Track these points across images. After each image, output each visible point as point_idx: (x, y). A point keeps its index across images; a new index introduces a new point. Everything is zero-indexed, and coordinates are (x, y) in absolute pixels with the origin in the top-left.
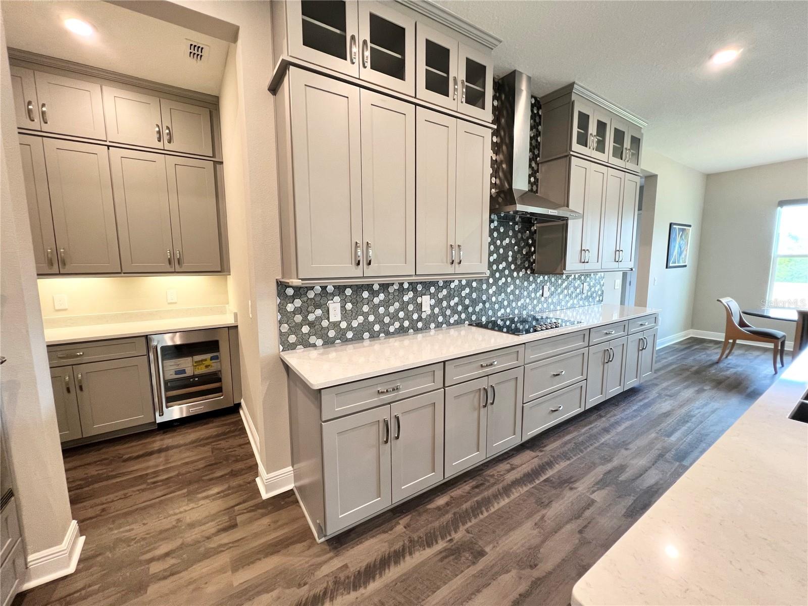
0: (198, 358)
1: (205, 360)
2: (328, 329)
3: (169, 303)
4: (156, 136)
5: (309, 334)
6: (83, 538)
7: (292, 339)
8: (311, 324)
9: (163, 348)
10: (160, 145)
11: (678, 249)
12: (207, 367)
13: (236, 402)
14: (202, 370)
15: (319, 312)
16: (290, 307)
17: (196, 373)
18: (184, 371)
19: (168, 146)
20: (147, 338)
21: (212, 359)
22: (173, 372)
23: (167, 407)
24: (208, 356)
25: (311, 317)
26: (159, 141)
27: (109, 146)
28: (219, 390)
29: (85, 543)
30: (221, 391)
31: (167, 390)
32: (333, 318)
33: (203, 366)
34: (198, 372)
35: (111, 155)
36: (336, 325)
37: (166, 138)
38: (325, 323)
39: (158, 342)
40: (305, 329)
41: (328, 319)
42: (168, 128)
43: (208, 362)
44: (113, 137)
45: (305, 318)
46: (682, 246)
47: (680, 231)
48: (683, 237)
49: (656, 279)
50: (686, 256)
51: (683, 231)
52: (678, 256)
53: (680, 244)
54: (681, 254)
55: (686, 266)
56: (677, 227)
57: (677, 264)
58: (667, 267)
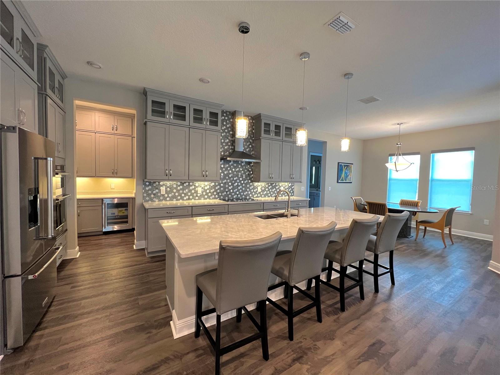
0: (120, 209)
1: (123, 210)
2: (160, 196)
3: (111, 189)
4: (112, 128)
5: (154, 198)
6: (79, 253)
7: (147, 198)
8: (154, 194)
9: (108, 204)
10: (113, 132)
11: (345, 174)
12: (123, 213)
13: (133, 227)
14: (121, 214)
15: (157, 191)
16: (147, 189)
17: (119, 215)
18: (114, 214)
19: (116, 132)
20: (102, 200)
21: (125, 210)
22: (110, 213)
23: (107, 226)
24: (124, 209)
25: (154, 192)
26: (113, 130)
27: (95, 133)
28: (127, 222)
29: (80, 254)
30: (128, 223)
31: (107, 220)
32: (162, 193)
33: (122, 213)
34: (120, 214)
35: (96, 135)
36: (163, 195)
37: (115, 129)
38: (159, 194)
39: (106, 201)
40: (152, 196)
41: (160, 193)
42: (116, 126)
43: (124, 211)
44: (98, 130)
45: (152, 192)
46: (348, 173)
47: (345, 166)
48: (348, 169)
49: (330, 187)
50: (351, 178)
51: (347, 166)
52: (345, 178)
53: (345, 172)
54: (347, 176)
55: (351, 183)
56: (343, 164)
57: (344, 181)
58: (338, 182)
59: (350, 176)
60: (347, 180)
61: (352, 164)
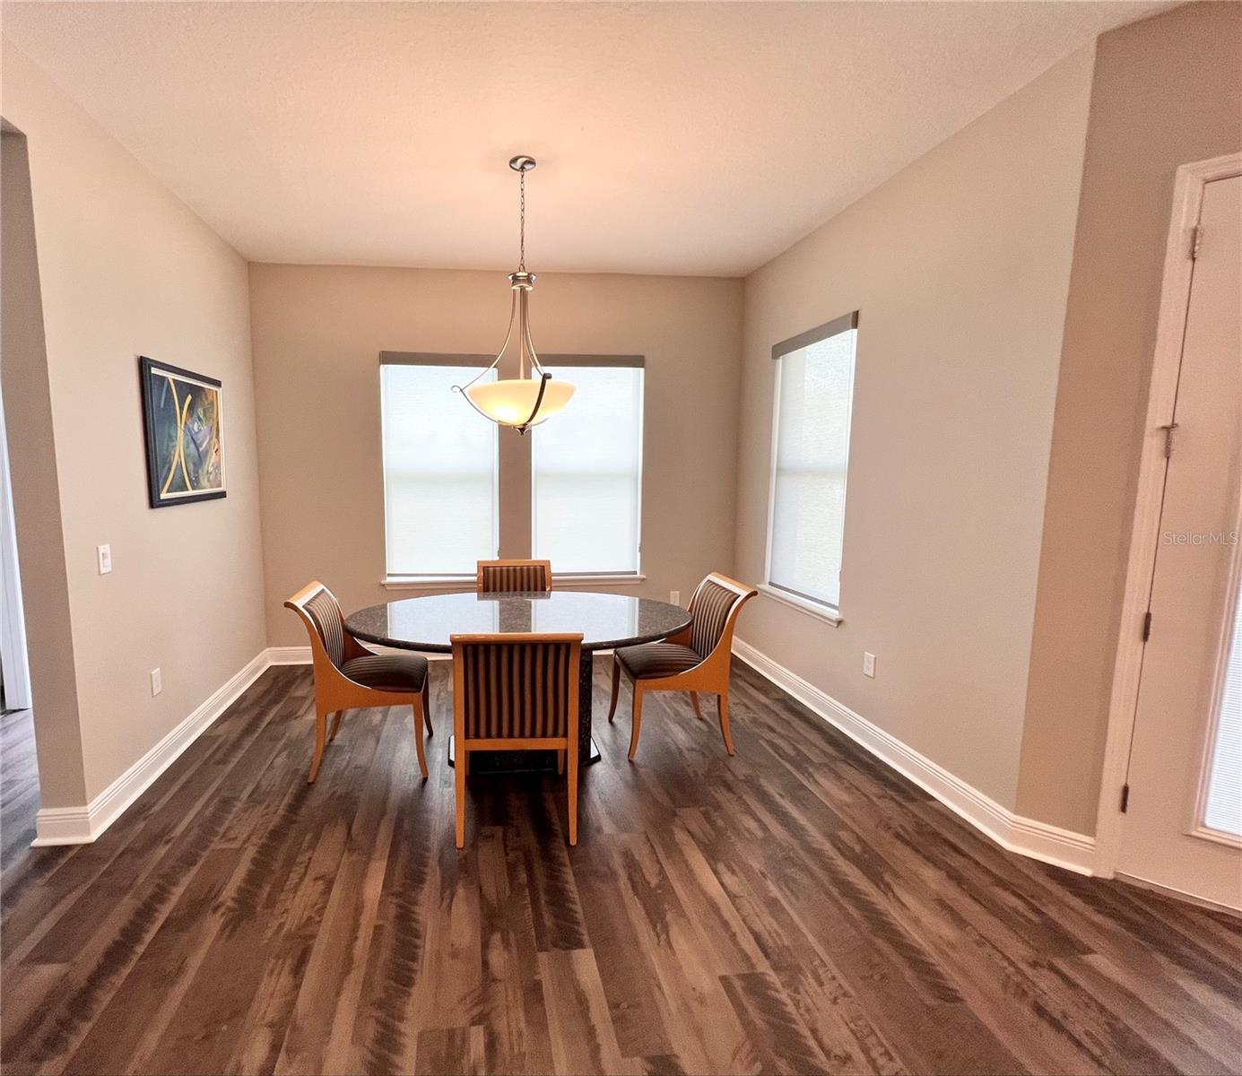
11: (186, 447)
46: (201, 435)
47: (184, 389)
48: (200, 411)
49: (105, 549)
50: (218, 467)
51: (196, 391)
52: (191, 467)
53: (188, 429)
54: (199, 460)
55: (222, 495)
56: (171, 376)
57: (191, 492)
58: (154, 502)
59: (212, 459)
60: (204, 482)
61: (217, 383)
